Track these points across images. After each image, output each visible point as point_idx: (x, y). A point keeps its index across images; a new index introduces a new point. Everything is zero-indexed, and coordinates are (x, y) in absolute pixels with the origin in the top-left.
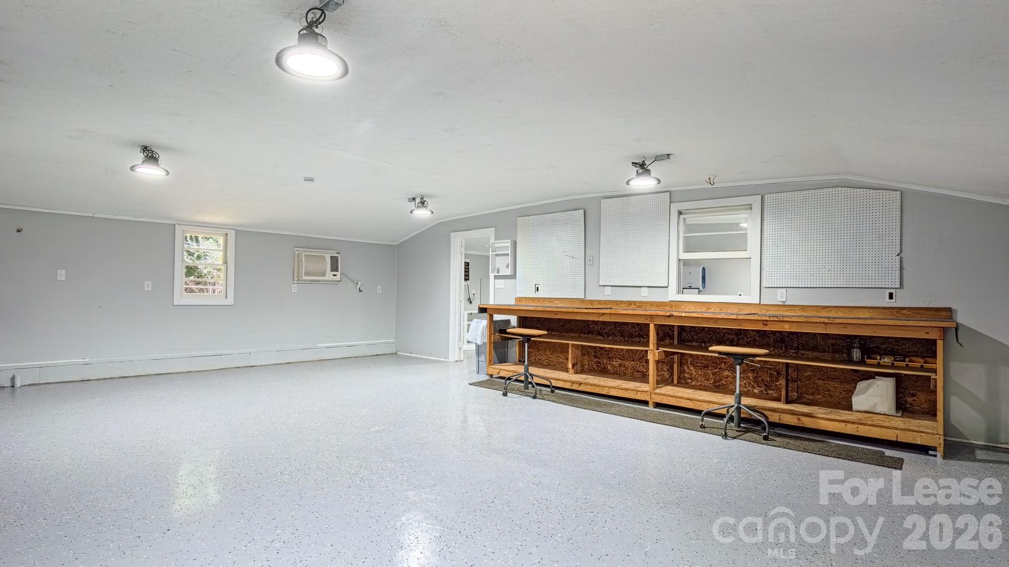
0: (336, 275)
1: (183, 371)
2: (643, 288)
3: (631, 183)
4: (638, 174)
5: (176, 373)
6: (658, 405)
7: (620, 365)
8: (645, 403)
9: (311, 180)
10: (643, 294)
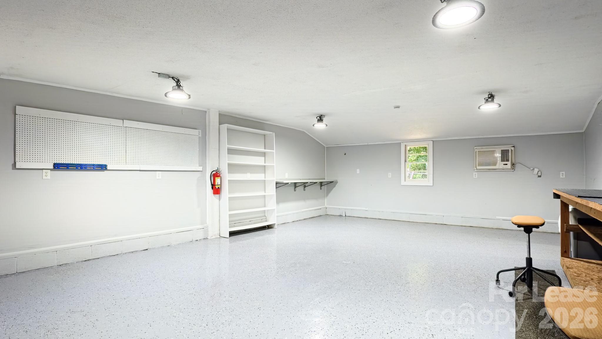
0: (506, 164)
1: (406, 221)
5: (402, 221)
9: (398, 107)
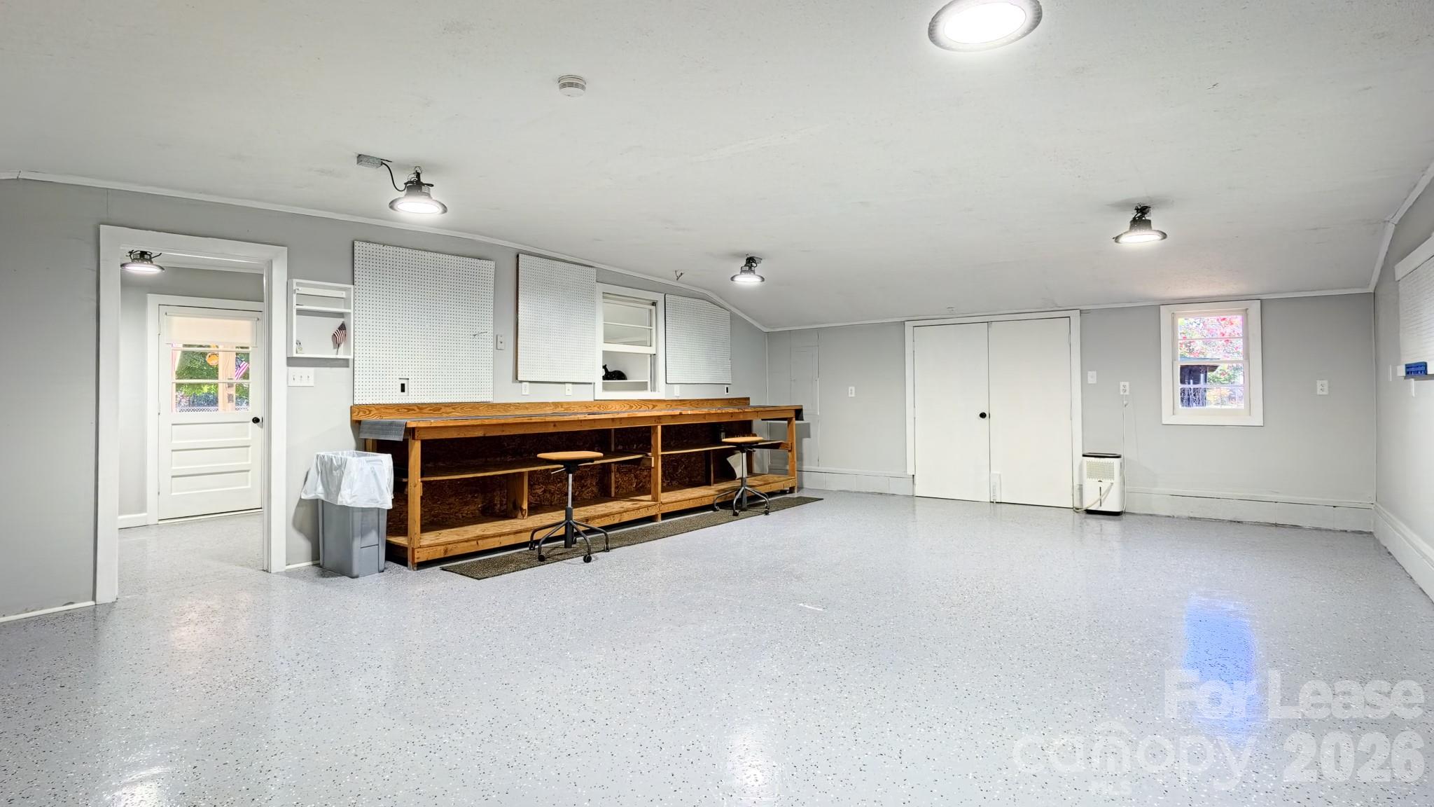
2: (567, 385)
3: (736, 279)
4: (742, 271)
6: (665, 516)
7: (545, 491)
8: (651, 519)
10: (568, 393)
